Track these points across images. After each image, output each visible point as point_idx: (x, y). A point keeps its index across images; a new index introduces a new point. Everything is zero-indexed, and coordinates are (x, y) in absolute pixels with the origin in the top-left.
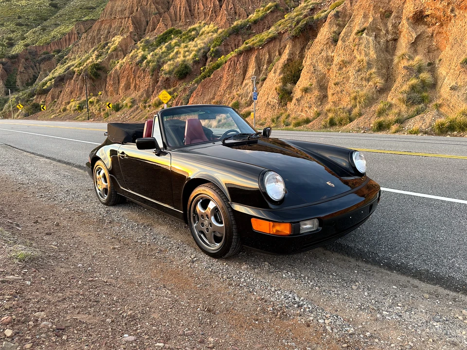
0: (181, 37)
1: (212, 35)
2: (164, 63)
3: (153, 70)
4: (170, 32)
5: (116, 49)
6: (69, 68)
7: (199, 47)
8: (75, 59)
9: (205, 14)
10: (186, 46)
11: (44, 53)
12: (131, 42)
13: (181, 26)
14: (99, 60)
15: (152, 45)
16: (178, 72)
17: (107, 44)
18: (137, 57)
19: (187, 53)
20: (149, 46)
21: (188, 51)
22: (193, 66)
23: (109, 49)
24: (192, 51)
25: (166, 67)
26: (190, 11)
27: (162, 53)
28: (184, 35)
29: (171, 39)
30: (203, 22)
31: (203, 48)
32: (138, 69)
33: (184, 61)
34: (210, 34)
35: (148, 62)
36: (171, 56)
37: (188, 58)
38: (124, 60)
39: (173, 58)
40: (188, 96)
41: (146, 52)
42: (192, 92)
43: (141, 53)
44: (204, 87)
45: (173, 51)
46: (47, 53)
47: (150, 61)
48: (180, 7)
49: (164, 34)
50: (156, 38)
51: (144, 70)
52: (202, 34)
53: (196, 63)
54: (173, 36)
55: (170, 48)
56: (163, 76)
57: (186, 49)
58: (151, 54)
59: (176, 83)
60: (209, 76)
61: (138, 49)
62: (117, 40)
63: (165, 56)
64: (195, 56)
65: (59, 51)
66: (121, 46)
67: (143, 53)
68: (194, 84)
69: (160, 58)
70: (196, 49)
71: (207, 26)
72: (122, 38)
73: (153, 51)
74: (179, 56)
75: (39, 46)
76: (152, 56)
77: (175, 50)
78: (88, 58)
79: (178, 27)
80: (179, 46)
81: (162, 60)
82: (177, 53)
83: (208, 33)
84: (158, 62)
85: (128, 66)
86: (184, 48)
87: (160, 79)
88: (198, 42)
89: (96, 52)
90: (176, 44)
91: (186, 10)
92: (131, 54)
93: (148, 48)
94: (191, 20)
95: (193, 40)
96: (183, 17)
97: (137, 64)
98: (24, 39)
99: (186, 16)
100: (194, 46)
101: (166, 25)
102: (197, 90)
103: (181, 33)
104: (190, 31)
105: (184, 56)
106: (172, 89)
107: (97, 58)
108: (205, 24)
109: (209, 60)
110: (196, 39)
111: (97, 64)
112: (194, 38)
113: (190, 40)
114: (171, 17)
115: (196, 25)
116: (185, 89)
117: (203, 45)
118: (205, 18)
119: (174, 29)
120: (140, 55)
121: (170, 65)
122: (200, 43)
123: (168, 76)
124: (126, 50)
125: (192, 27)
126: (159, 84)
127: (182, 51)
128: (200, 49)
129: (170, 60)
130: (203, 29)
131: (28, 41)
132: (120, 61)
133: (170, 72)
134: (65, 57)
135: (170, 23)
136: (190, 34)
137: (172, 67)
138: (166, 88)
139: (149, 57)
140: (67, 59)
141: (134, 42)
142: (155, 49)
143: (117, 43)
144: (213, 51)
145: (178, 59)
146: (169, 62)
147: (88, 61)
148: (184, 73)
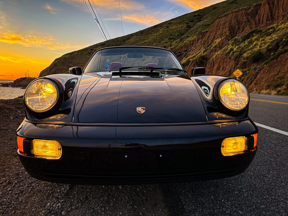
0: (261, 34)
1: (286, 30)
2: (244, 52)
3: (236, 57)
4: (253, 32)
5: (216, 47)
6: (189, 59)
7: (273, 39)
8: (193, 54)
9: (283, 16)
10: (263, 40)
11: (179, 53)
12: (226, 41)
13: (262, 27)
14: (205, 54)
15: (238, 42)
16: (253, 57)
17: (211, 44)
18: (227, 50)
19: (263, 44)
20: (237, 42)
21: (264, 43)
22: (266, 53)
23: (212, 46)
24: (268, 42)
25: (245, 55)
26: (271, 15)
27: (245, 46)
28: (263, 32)
29: (253, 36)
30: (281, 22)
31: (277, 40)
32: (227, 57)
33: (260, 50)
34: (285, 29)
35: (234, 53)
36: (250, 47)
37: (263, 47)
38: (219, 53)
39: (251, 49)
40: (257, 73)
41: (234, 46)
42: (260, 70)
43: (230, 47)
44: (270, 66)
45: (252, 45)
46: (181, 52)
47: (235, 52)
48: (264, 15)
49: (248, 34)
50: (242, 37)
51: (230, 58)
52: (278, 30)
53: (269, 50)
54: (255, 34)
55: (251, 42)
56: (242, 60)
57: (263, 42)
58: (237, 47)
59: (251, 65)
60: (277, 59)
61: (229, 45)
62: (218, 41)
63: (246, 48)
64: (269, 46)
65: (186, 51)
66: (219, 44)
67: (231, 47)
68: (263, 65)
69: (243, 49)
70: (271, 41)
71: (283, 24)
72: (220, 39)
73: (239, 45)
74: (256, 47)
75: (177, 49)
76: (237, 48)
77: (254, 44)
78: (199, 53)
79: (260, 28)
80: (258, 40)
81: (243, 50)
82: (255, 45)
83: (283, 29)
84: (241, 52)
85: (220, 56)
86: (262, 41)
87: (240, 63)
88: (274, 36)
89: (204, 49)
90: (256, 39)
91: (268, 15)
92: (224, 48)
93: (236, 44)
94: (271, 22)
95: (270, 35)
96: (265, 21)
97: (226, 54)
98: (171, 46)
99: (268, 19)
100: (270, 39)
101: (251, 28)
102: (264, 69)
103: (261, 32)
104: (269, 29)
105: (260, 47)
106: (247, 69)
107: (204, 53)
108: (282, 23)
109: (280, 48)
110: (272, 34)
111: (203, 56)
112: (271, 34)
113: (267, 36)
114: (255, 22)
115: (275, 25)
116: (255, 69)
117: (276, 38)
118: (283, 19)
119: (256, 30)
120: (229, 48)
121: (249, 53)
122: (275, 36)
123: (245, 60)
124: (222, 46)
125: (272, 26)
126: (238, 66)
127: (259, 43)
128: (274, 41)
129: (249, 50)
130: (280, 27)
131: (173, 47)
132: (216, 53)
133: (247, 58)
134: (188, 54)
135: (255, 26)
136: (268, 31)
137: (249, 54)
138: (242, 68)
139: (235, 49)
140: (189, 54)
141: (227, 41)
142: (240, 44)
143: (217, 42)
144: (284, 41)
145: (255, 49)
146: (248, 52)
147: (198, 55)
148: (258, 58)
